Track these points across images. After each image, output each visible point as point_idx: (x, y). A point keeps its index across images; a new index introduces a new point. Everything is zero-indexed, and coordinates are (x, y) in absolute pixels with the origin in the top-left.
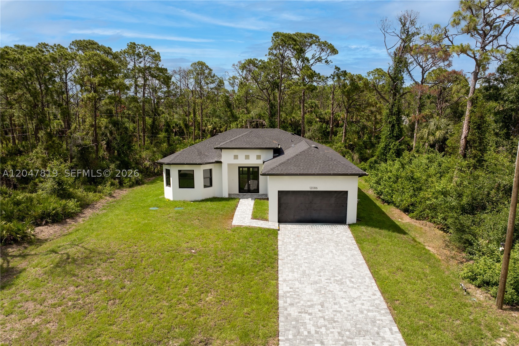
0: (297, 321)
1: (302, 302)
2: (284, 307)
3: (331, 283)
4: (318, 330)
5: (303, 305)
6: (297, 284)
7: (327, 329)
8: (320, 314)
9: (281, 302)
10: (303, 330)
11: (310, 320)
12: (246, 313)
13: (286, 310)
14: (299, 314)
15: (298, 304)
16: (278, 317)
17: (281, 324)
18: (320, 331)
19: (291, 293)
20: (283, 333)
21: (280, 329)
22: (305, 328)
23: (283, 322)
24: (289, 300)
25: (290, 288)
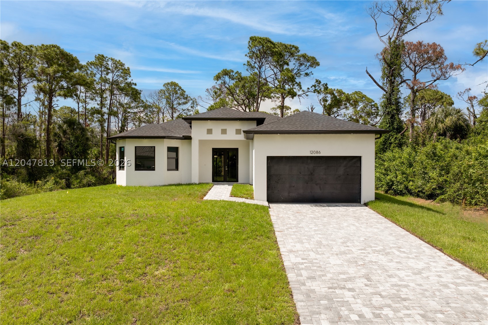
0: (330, 300)
1: (329, 276)
2: (298, 281)
3: (369, 253)
4: (378, 312)
5: (332, 279)
6: (313, 255)
7: (396, 311)
8: (370, 290)
9: (291, 276)
10: (346, 313)
11: (354, 298)
12: (229, 290)
13: (304, 284)
14: (331, 290)
15: (323, 278)
16: (292, 295)
17: (299, 305)
18: (382, 313)
19: (305, 265)
20: (309, 318)
21: (299, 311)
22: (351, 310)
23: (302, 301)
24: (305, 273)
25: (303, 259)
